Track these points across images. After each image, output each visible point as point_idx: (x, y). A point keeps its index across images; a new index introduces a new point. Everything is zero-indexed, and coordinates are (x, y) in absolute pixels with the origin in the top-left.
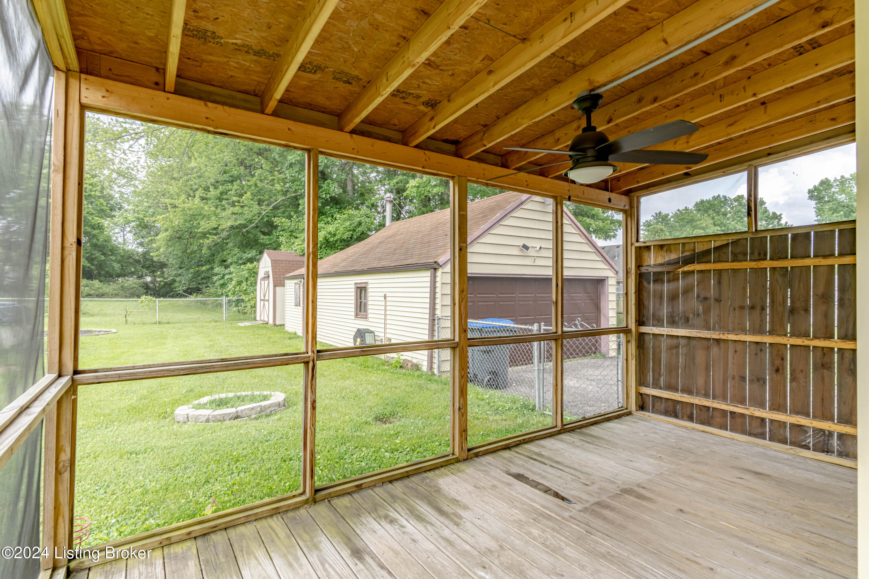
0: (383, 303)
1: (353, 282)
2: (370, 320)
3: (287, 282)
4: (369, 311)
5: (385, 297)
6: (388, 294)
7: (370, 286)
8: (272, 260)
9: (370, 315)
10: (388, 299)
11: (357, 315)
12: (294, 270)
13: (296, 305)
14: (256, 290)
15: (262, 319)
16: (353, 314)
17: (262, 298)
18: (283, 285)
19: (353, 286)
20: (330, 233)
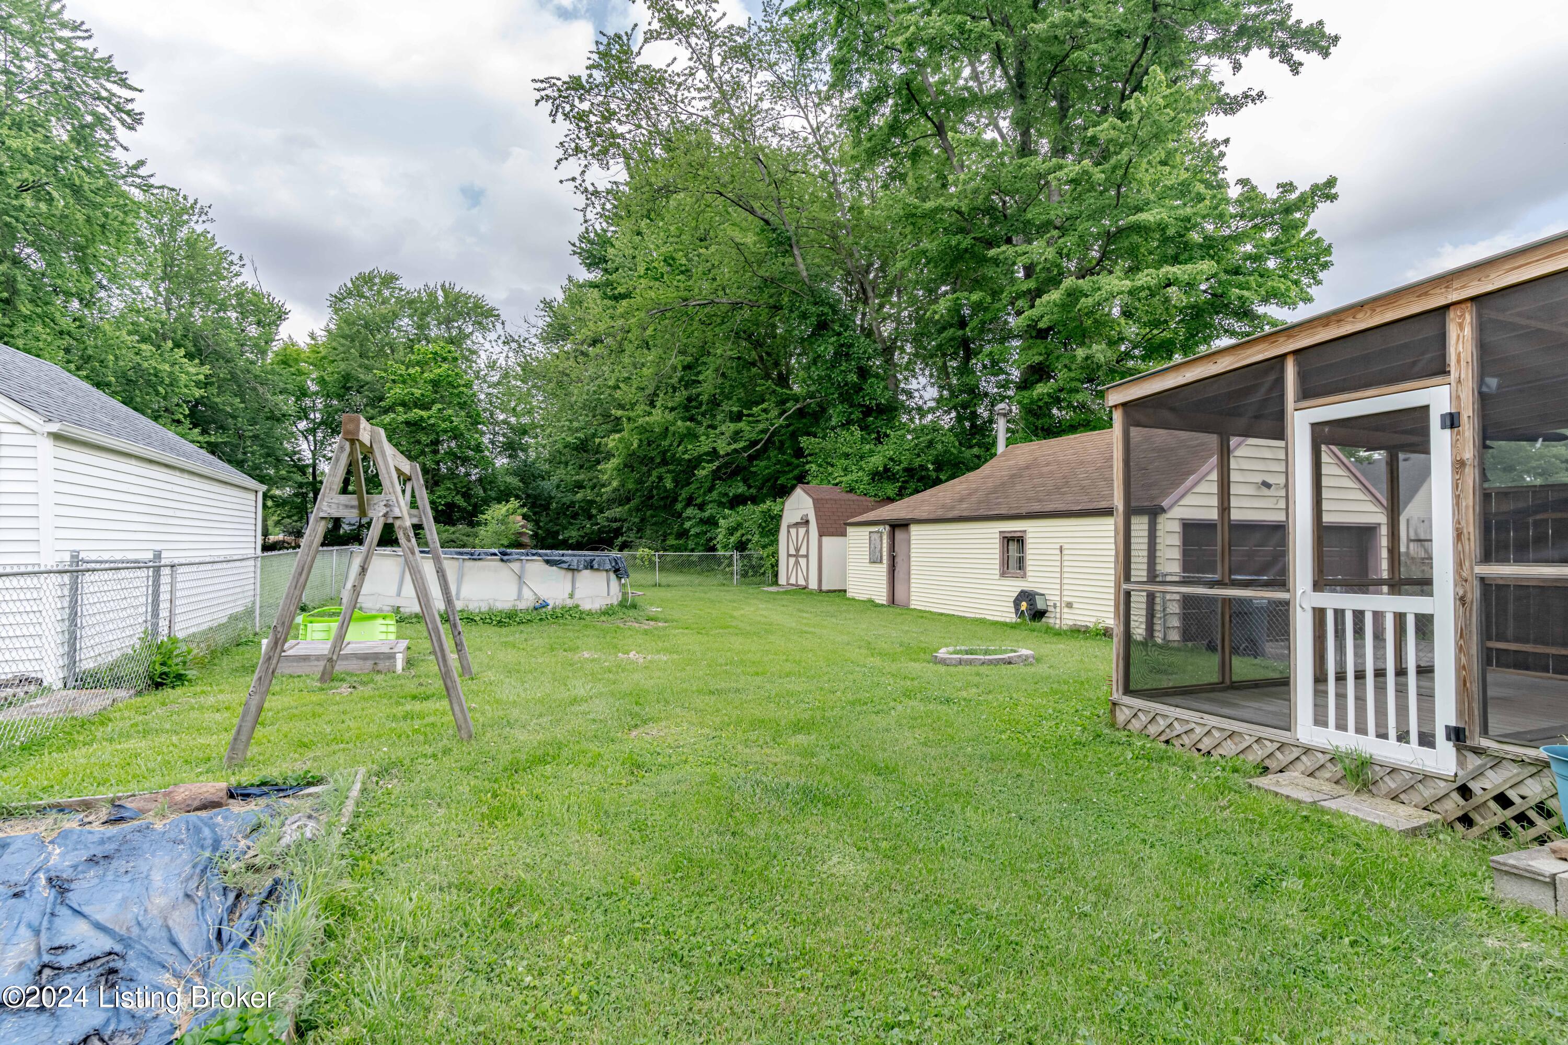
0: (1059, 558)
1: (997, 530)
2: (1030, 579)
3: (850, 530)
4: (1028, 568)
5: (1061, 549)
6: (1065, 546)
7: (1029, 535)
8: (813, 499)
9: (1029, 574)
10: (1065, 552)
11: (1003, 575)
12: (861, 514)
13: (873, 562)
14: (777, 541)
15: (793, 581)
16: (997, 572)
17: (792, 552)
18: (844, 534)
19: (997, 536)
20: (891, 459)
